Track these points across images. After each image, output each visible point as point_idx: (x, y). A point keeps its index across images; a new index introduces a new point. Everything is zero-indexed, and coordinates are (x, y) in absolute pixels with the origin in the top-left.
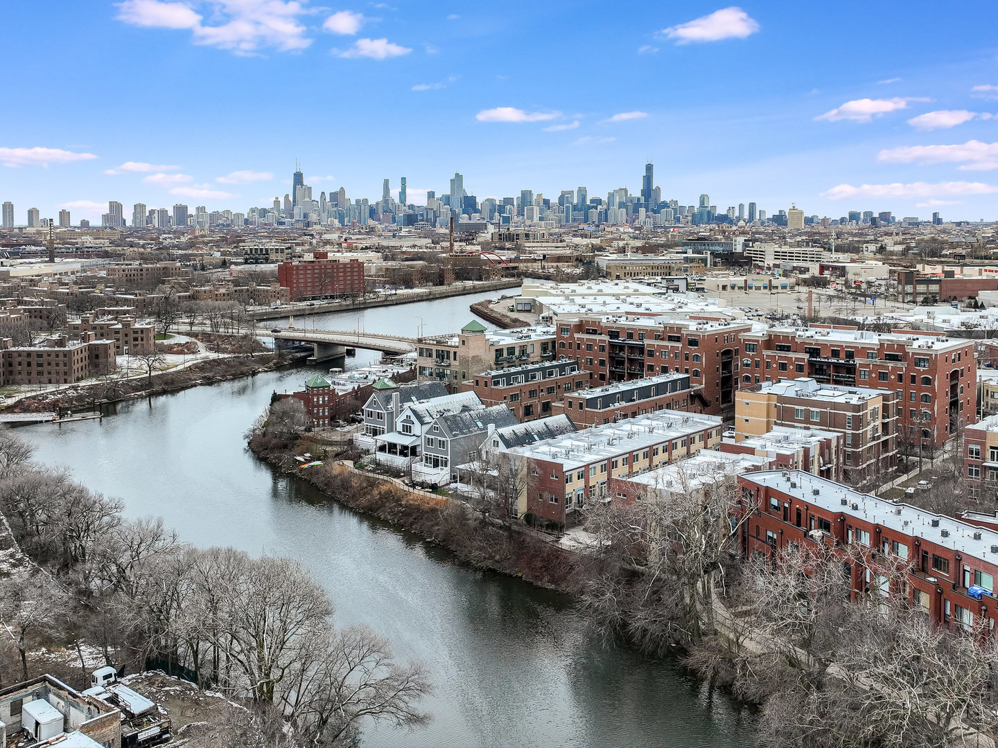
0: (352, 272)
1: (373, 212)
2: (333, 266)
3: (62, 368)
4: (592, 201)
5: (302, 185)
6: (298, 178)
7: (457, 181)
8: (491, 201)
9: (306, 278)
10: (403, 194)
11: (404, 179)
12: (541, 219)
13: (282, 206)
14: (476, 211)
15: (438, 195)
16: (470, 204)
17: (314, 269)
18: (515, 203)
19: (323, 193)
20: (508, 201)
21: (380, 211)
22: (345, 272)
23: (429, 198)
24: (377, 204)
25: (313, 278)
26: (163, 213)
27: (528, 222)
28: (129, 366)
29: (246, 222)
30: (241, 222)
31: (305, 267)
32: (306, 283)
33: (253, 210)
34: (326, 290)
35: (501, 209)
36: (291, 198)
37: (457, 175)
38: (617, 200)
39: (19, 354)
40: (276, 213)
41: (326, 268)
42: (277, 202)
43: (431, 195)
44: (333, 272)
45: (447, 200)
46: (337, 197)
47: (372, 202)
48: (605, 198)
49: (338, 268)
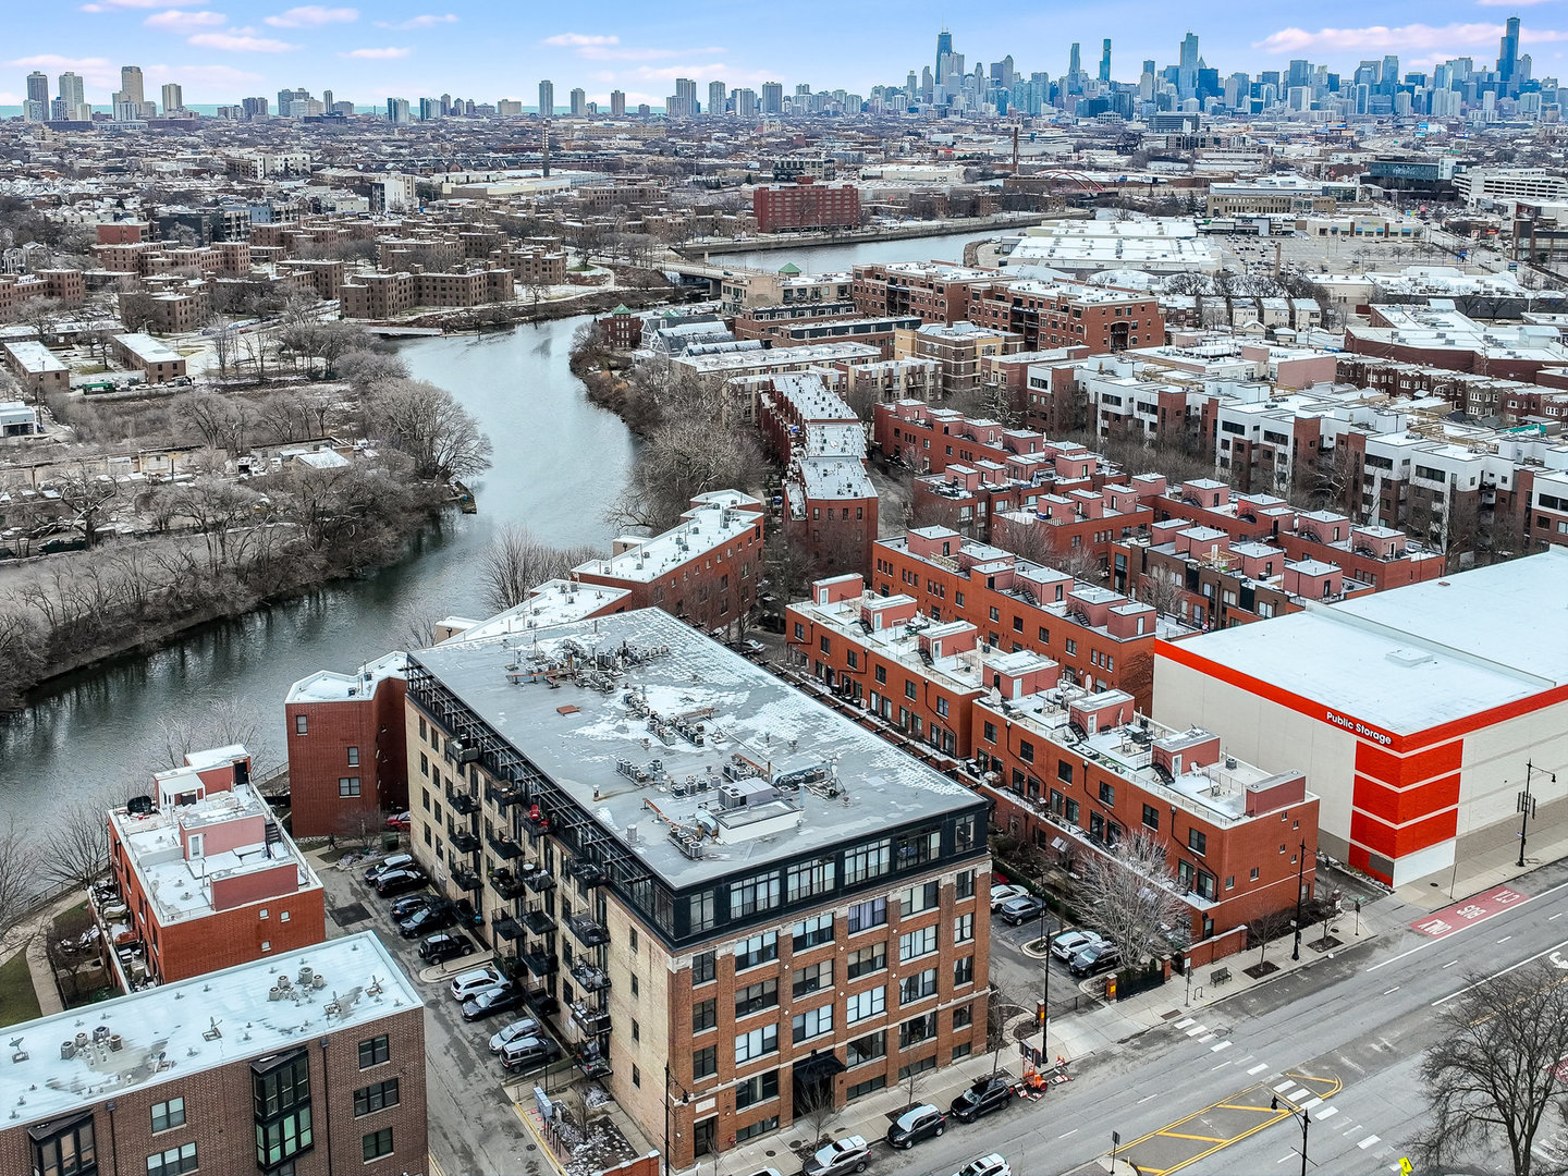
0: (842, 200)
1: (1054, 93)
2: (818, 193)
3: (461, 292)
4: (1410, 78)
5: (950, 52)
6: (945, 42)
7: (1190, 44)
8: (1244, 77)
9: (784, 207)
10: (1106, 64)
11: (1107, 42)
12: (1314, 107)
13: (919, 84)
14: (1217, 92)
15: (1160, 67)
16: (1208, 82)
17: (794, 196)
18: (1281, 80)
19: (979, 65)
20: (1269, 77)
21: (1065, 91)
22: (833, 200)
23: (1146, 70)
24: (1061, 80)
25: (793, 207)
26: (748, 94)
27: (1290, 112)
28: (523, 295)
29: (865, 107)
30: (857, 108)
31: (783, 193)
32: (784, 212)
33: (877, 90)
34: (809, 221)
35: (1256, 90)
36: (933, 72)
37: (1189, 35)
38: (1450, 75)
39: (427, 278)
40: (909, 93)
41: (809, 195)
42: (912, 78)
43: (1149, 66)
44: (818, 200)
45: (1173, 75)
46: (1002, 70)
47: (1054, 78)
48: (1430, 75)
49: (824, 195)
